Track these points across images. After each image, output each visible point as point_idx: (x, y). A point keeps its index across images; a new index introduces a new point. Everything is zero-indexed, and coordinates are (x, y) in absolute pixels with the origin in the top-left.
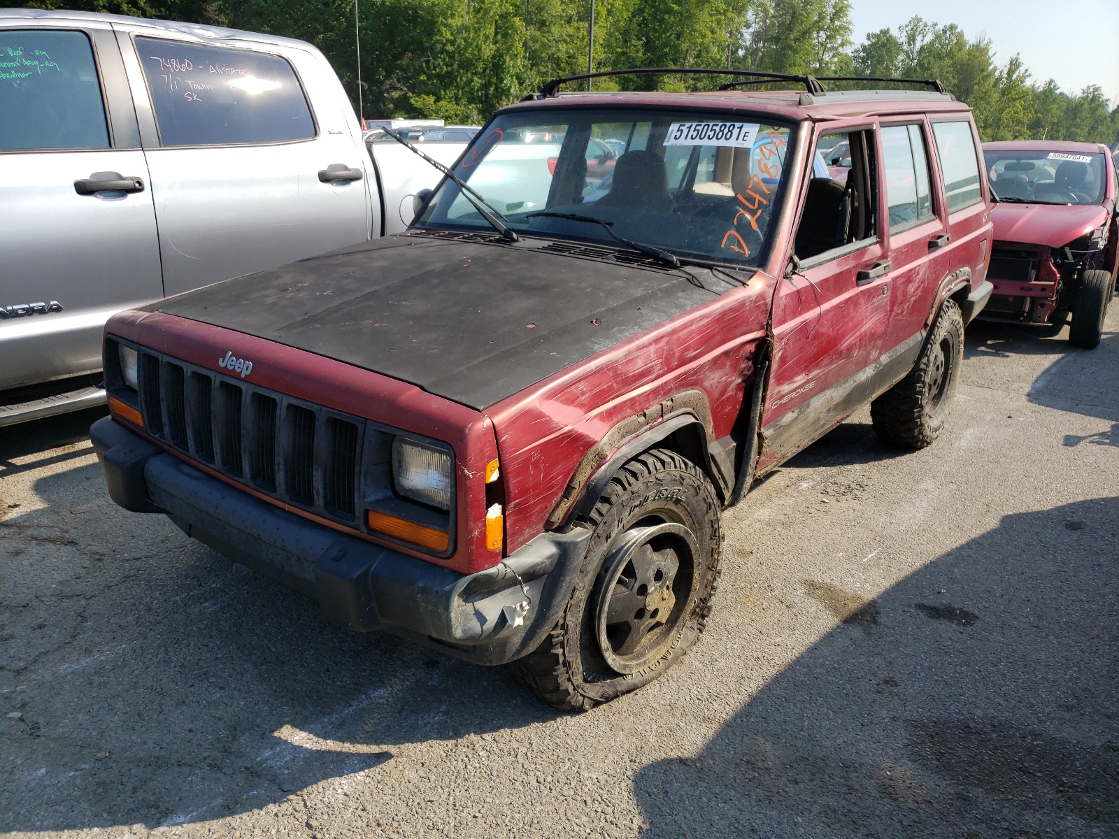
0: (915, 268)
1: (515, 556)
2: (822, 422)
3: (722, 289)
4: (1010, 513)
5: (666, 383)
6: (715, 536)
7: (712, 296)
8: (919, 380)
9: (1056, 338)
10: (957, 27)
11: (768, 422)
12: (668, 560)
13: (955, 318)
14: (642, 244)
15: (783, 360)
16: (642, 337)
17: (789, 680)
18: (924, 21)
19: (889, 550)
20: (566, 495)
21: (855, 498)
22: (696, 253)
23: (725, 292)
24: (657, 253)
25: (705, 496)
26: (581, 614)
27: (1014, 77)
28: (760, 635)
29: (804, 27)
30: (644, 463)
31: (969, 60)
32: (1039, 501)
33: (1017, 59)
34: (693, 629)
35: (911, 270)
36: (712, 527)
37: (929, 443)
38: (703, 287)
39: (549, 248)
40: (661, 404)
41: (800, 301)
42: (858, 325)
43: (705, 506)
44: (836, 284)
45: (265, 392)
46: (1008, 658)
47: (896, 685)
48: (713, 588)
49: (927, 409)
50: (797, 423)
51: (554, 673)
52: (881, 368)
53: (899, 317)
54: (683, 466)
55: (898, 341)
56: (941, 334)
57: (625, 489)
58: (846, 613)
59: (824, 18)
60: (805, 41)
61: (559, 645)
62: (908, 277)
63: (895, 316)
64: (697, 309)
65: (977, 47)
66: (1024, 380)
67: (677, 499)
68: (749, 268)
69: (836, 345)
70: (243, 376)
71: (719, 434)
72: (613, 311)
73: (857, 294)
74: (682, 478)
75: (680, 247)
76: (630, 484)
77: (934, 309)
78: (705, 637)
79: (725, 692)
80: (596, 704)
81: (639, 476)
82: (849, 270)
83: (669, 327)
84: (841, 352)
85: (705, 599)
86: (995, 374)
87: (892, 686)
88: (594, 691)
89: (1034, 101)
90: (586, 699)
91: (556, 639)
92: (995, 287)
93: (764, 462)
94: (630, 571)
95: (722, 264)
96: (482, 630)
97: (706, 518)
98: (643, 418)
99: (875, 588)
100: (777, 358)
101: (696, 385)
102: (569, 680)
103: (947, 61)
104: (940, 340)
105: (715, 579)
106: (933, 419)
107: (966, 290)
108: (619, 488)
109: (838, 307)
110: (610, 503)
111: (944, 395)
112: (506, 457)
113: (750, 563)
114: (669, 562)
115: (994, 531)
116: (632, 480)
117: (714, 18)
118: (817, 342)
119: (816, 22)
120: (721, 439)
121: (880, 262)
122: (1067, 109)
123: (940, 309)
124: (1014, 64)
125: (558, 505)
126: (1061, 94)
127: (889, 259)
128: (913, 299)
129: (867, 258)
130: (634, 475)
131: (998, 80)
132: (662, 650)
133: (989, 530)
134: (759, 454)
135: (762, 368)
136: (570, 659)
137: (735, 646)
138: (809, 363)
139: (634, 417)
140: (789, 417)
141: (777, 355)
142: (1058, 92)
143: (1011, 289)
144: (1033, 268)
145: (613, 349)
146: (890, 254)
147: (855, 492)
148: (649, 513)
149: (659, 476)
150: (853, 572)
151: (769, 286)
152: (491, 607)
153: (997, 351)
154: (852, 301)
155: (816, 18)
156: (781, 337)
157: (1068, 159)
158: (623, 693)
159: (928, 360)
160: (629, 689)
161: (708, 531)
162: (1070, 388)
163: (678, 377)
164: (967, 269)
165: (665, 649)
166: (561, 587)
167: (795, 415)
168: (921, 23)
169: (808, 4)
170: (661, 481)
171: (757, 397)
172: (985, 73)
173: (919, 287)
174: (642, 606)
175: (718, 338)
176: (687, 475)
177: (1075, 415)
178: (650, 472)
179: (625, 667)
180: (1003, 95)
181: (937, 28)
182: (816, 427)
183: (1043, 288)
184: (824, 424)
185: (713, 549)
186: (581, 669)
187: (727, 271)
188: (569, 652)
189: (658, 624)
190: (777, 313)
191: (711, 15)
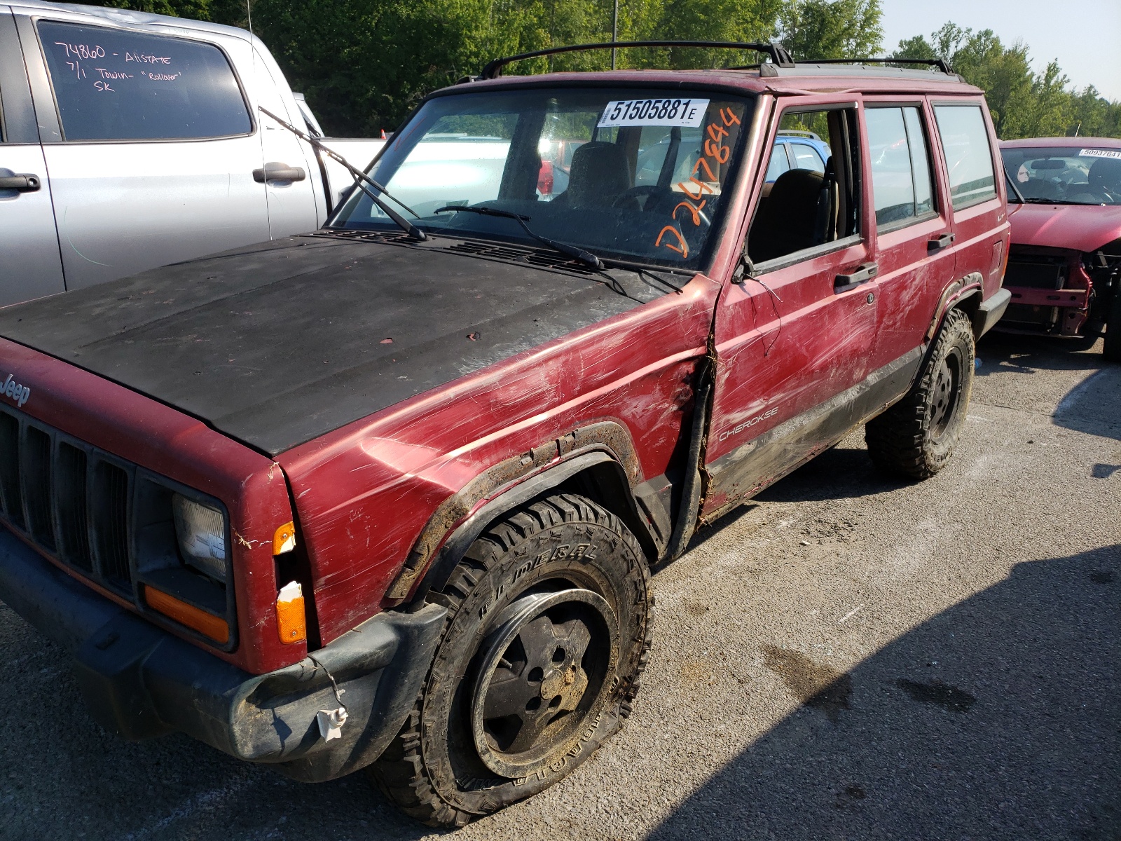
0: (910, 272)
1: (333, 646)
2: (791, 455)
3: (649, 297)
4: (1024, 560)
5: (564, 413)
6: (640, 600)
7: (634, 305)
8: (919, 401)
9: (1089, 351)
10: (991, 33)
11: (715, 456)
12: (574, 635)
13: (963, 331)
14: (563, 243)
15: (731, 383)
16: (527, 356)
17: (725, 785)
18: (957, 26)
19: (874, 607)
20: (411, 562)
21: (841, 539)
22: (626, 253)
23: (651, 300)
24: (577, 253)
25: (623, 552)
26: (447, 710)
27: (1052, 82)
28: (699, 720)
29: (832, 35)
30: (536, 515)
31: (1005, 65)
32: (1060, 546)
33: (1055, 65)
34: (614, 715)
35: (904, 275)
36: (636, 588)
37: (933, 474)
38: (624, 294)
39: (459, 248)
40: (557, 441)
41: (754, 310)
42: (833, 341)
43: (625, 564)
44: (807, 289)
45: (40, 426)
46: (1010, 760)
47: (862, 796)
48: (641, 663)
49: (931, 434)
50: (755, 457)
51: (410, 785)
52: (868, 389)
53: (891, 330)
54: (591, 516)
55: (891, 357)
56: (946, 349)
57: (505, 549)
58: (808, 691)
59: (853, 25)
60: (835, 48)
61: (415, 751)
62: (901, 284)
63: (884, 329)
64: (610, 322)
65: (1013, 52)
66: (1050, 399)
67: (584, 557)
68: (687, 271)
69: (806, 364)
70: (20, 405)
71: (648, 473)
72: (501, 322)
73: (834, 303)
74: (589, 532)
75: (608, 246)
76: (513, 543)
77: (936, 321)
78: (631, 723)
79: (642, 803)
80: (474, 818)
81: (527, 532)
82: (823, 274)
83: (568, 343)
84: (813, 371)
85: (630, 677)
86: (1018, 392)
87: (857, 798)
88: (469, 802)
89: (1073, 107)
90: (460, 813)
91: (409, 744)
92: (1013, 295)
93: (711, 506)
94: (516, 652)
95: (655, 266)
96: (283, 746)
97: (627, 579)
98: (529, 459)
99: (851, 657)
100: (723, 381)
101: (610, 414)
102: (433, 791)
103: (983, 68)
104: (946, 355)
105: (644, 652)
106: (937, 445)
107: (976, 299)
108: (497, 549)
109: (807, 318)
110: (485, 569)
111: (952, 418)
112: (308, 518)
113: (705, 622)
114: (576, 637)
115: (1002, 585)
116: (516, 537)
117: (741, 27)
118: (778, 361)
119: (846, 29)
120: (653, 480)
121: (865, 265)
122: (1108, 116)
123: (944, 318)
124: (1053, 70)
125: (398, 577)
126: (1102, 100)
127: (876, 261)
128: (908, 308)
129: (846, 260)
130: (520, 531)
131: (1036, 86)
132: (569, 744)
133: (997, 581)
134: (704, 495)
135: (704, 392)
136: (432, 767)
137: (666, 737)
138: (767, 387)
139: (516, 458)
140: (744, 450)
141: (722, 376)
142: (1098, 98)
143: (1034, 298)
144: (1061, 275)
145: (485, 371)
146: (877, 255)
147: (841, 532)
148: (544, 576)
149: (554, 531)
150: (827, 636)
151: (710, 293)
152: (298, 715)
153: (1020, 366)
154: (830, 311)
155: (846, 26)
156: (727, 355)
157: (1102, 156)
158: (510, 803)
159: (930, 379)
160: (518, 798)
161: (631, 594)
162: (1102, 408)
163: (583, 405)
164: (978, 274)
165: (573, 743)
166: (402, 685)
167: (751, 447)
168: (954, 29)
169: (837, 11)
170: (559, 536)
171: (698, 428)
172: (1022, 79)
173: (915, 294)
174: (536, 695)
175: (641, 357)
176: (596, 528)
177: (1107, 440)
178: (542, 526)
179: (516, 769)
180: (1041, 101)
181: (971, 34)
182: (783, 461)
183: (1074, 296)
184: (794, 457)
185: (638, 616)
186: (452, 776)
187: (659, 274)
188: (432, 758)
189: (563, 713)
190: (721, 325)
191: (738, 24)
